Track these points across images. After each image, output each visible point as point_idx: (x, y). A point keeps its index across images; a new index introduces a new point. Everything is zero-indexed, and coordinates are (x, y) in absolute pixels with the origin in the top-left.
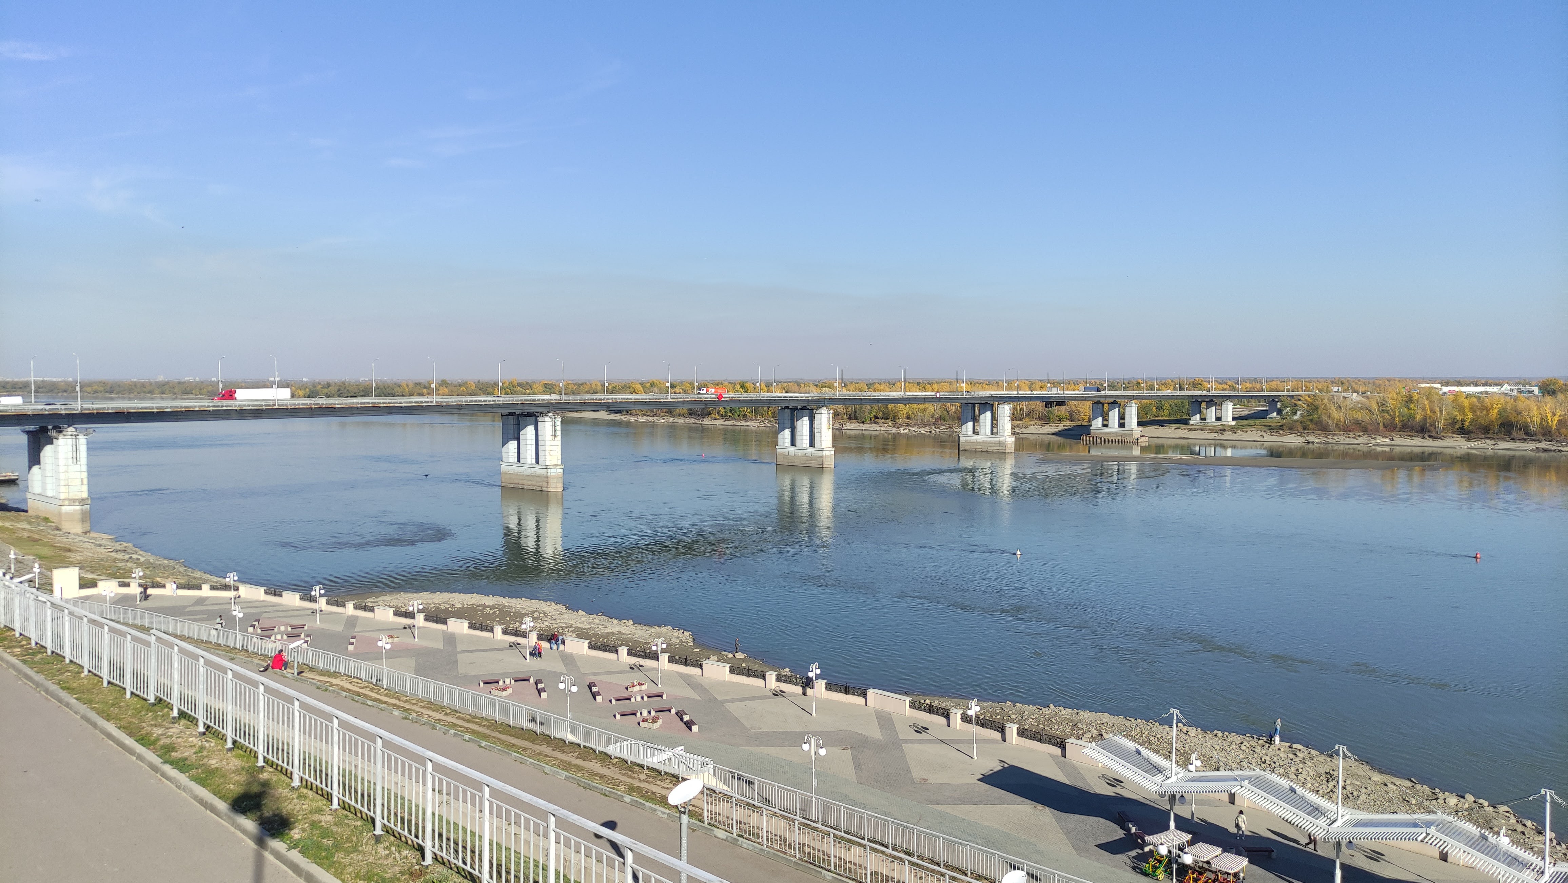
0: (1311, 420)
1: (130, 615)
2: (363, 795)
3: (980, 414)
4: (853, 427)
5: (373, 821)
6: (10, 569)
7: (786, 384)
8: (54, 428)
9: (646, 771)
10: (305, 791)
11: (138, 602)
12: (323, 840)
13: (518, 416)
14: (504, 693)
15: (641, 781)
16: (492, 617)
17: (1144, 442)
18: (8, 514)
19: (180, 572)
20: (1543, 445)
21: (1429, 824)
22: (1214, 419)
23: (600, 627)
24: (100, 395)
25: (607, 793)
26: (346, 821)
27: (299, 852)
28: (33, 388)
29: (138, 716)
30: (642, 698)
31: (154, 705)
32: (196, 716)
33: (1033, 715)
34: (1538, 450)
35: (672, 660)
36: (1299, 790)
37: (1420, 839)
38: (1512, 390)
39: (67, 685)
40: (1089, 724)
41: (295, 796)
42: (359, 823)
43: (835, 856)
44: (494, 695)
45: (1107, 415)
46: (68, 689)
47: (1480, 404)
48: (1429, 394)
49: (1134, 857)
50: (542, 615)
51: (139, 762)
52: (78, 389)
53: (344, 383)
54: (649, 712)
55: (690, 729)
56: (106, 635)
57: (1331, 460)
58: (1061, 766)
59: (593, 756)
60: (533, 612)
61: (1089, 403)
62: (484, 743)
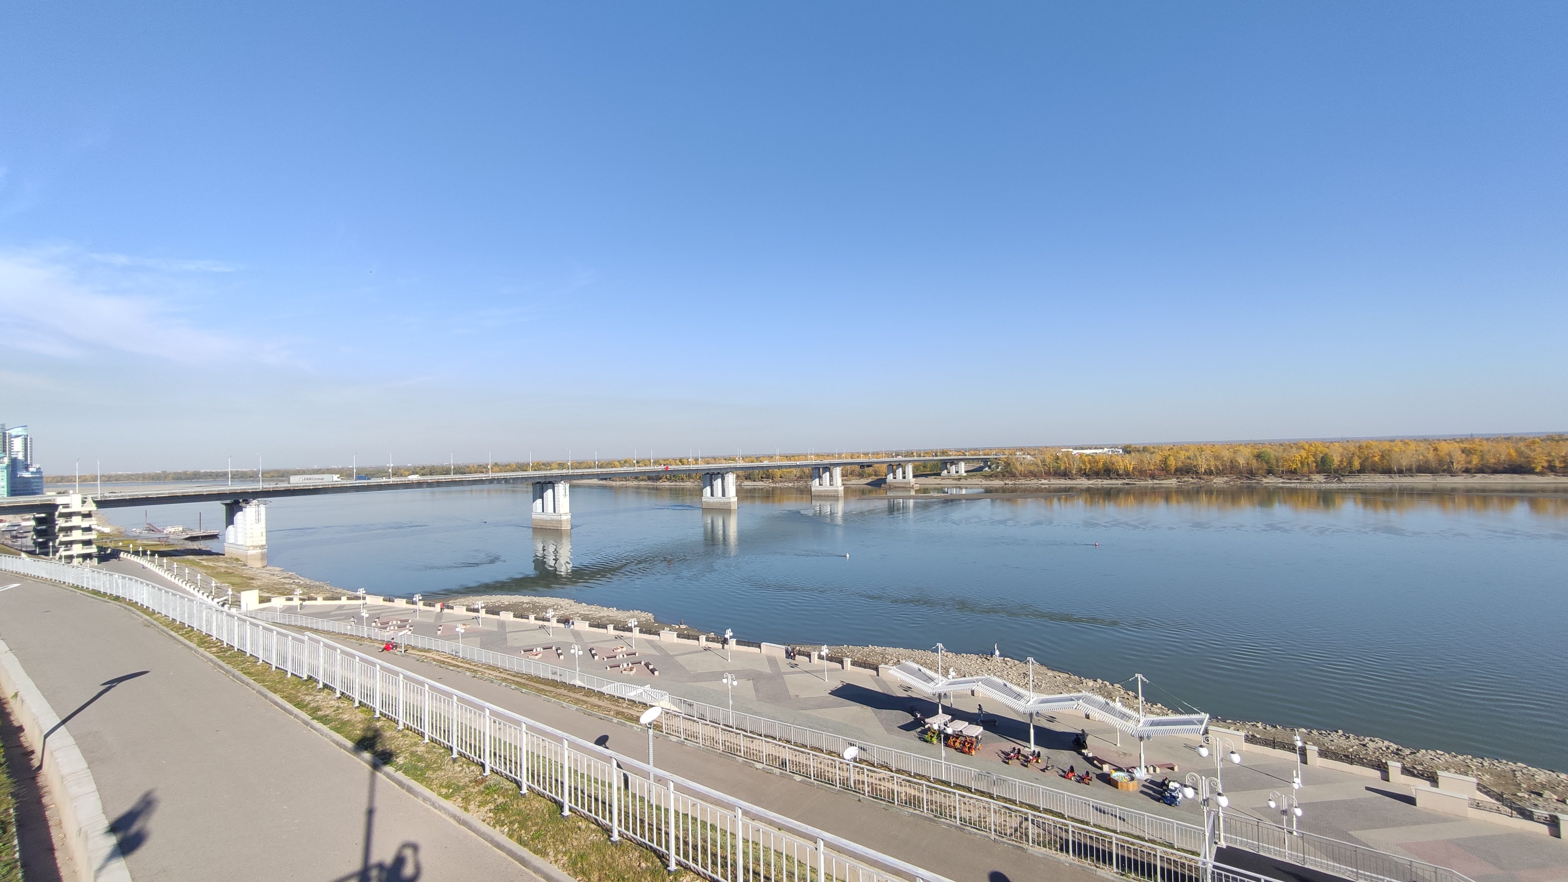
0: (1007, 471)
1: (293, 619)
2: (444, 731)
3: (823, 473)
4: (748, 484)
5: (451, 749)
6: (212, 592)
7: (707, 459)
8: (243, 501)
9: (627, 702)
10: (407, 732)
11: (299, 610)
12: (419, 764)
13: (542, 484)
14: (537, 657)
15: (624, 708)
16: (528, 609)
17: (917, 487)
18: (211, 557)
19: (327, 589)
20: (1126, 481)
21: (1078, 699)
22: (954, 472)
23: (596, 613)
24: (275, 478)
25: (602, 718)
26: (434, 750)
27: (403, 772)
28: (230, 476)
29: (296, 689)
30: (623, 656)
31: (306, 681)
32: (335, 687)
33: (860, 652)
34: (1124, 484)
35: (641, 631)
36: (1009, 685)
37: (1074, 707)
38: (1109, 451)
39: (248, 671)
40: (891, 655)
41: (400, 736)
42: (442, 751)
43: (744, 747)
44: (531, 659)
45: (895, 472)
46: (248, 673)
47: (1093, 460)
48: (1067, 455)
49: (919, 732)
50: (559, 607)
51: (296, 719)
52: (260, 475)
53: (433, 466)
54: (628, 665)
55: (654, 674)
56: (275, 637)
57: (1018, 493)
58: (877, 682)
59: (593, 694)
60: (554, 605)
61: (886, 465)
62: (524, 690)
